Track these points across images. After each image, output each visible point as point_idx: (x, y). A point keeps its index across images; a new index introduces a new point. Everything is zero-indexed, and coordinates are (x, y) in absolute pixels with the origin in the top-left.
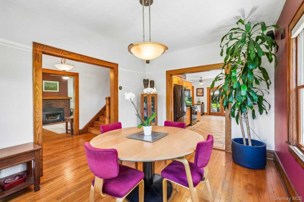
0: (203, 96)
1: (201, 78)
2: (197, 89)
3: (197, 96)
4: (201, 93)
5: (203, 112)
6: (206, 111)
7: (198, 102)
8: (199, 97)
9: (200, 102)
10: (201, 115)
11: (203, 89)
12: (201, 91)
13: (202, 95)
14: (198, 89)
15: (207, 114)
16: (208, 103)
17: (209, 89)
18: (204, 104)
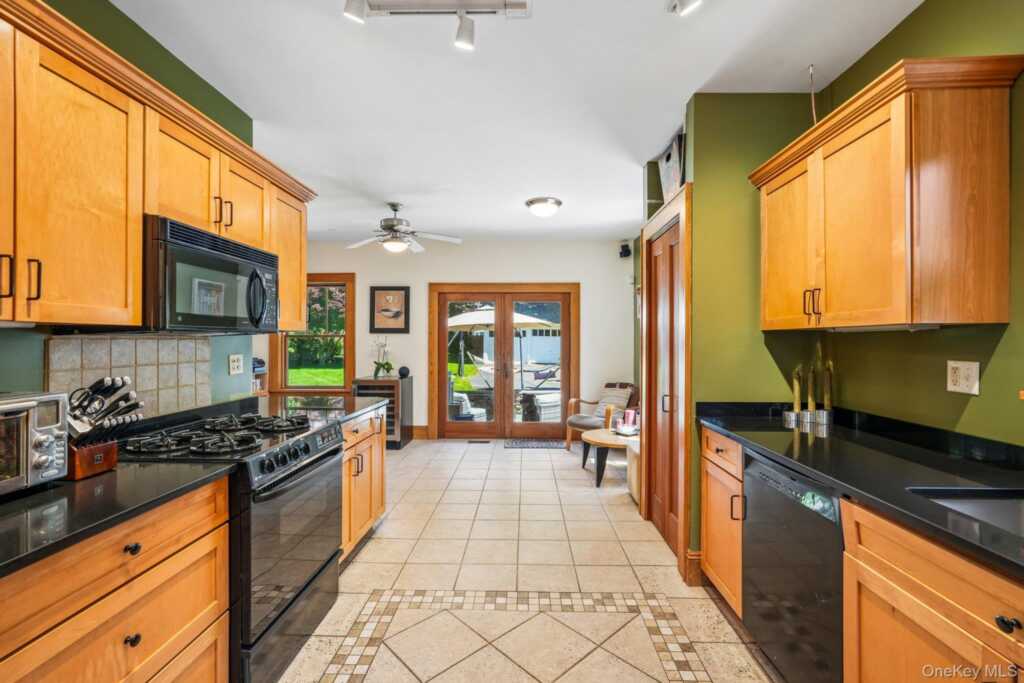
0: (406, 330)
2: (373, 290)
3: (373, 330)
4: (397, 315)
5: (407, 424)
6: (420, 417)
7: (379, 366)
8: (382, 338)
9: (388, 367)
10: (392, 446)
11: (406, 290)
12: (393, 301)
13: (400, 323)
14: (377, 292)
15: (426, 434)
16: (431, 373)
17: (440, 294)
18: (410, 375)
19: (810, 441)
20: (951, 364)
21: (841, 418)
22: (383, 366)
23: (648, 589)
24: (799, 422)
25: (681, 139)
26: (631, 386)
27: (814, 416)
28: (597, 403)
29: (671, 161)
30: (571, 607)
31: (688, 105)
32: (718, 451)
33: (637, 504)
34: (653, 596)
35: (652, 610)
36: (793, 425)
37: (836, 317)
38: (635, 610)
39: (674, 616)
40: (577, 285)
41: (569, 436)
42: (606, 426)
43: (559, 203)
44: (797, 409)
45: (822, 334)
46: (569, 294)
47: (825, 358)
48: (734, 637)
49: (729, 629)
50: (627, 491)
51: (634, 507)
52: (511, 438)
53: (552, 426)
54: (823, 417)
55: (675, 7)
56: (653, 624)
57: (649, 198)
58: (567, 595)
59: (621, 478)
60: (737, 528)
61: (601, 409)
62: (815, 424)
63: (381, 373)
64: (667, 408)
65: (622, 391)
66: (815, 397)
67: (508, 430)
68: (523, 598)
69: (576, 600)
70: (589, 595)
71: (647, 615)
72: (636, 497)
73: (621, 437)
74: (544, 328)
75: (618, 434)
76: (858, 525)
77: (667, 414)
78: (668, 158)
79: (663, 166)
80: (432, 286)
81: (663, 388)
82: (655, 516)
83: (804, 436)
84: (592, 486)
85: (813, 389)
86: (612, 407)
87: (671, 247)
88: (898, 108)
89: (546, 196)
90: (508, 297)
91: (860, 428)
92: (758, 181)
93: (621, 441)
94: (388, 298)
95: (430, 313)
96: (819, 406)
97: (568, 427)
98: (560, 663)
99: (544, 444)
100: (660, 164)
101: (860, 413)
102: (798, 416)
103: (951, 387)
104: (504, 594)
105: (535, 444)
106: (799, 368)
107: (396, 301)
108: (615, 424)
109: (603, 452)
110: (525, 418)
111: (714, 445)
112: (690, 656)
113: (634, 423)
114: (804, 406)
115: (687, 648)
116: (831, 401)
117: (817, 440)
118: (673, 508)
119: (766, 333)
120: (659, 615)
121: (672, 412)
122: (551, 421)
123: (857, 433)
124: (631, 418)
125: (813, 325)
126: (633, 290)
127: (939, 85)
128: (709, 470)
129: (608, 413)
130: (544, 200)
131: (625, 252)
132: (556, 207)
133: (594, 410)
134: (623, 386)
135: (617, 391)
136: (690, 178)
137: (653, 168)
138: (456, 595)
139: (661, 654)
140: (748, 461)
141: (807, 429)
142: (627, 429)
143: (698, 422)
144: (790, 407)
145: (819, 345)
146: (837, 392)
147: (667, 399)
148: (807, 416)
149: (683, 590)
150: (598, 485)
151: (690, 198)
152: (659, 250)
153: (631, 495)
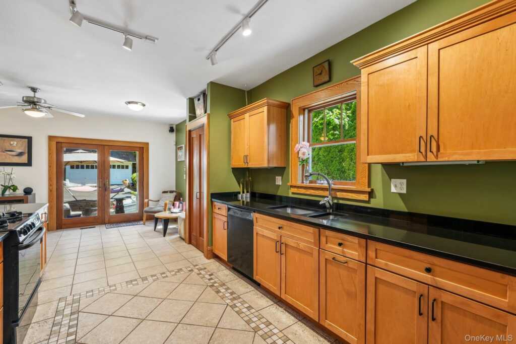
0: (29, 163)
1: (34, 90)
4: (20, 154)
7: (6, 188)
9: (15, 189)
11: (30, 139)
13: (23, 160)
16: (50, 190)
17: (57, 143)
18: (33, 192)
19: (245, 203)
20: (277, 177)
21: (253, 195)
22: (9, 188)
23: (194, 264)
24: (242, 197)
25: (204, 94)
26: (176, 192)
27: (246, 195)
28: (158, 201)
29: (200, 102)
30: (167, 276)
31: (208, 84)
32: (219, 209)
33: (183, 240)
34: (197, 265)
35: (197, 269)
36: (240, 199)
37: (253, 164)
38: (192, 270)
39: (205, 268)
40: (147, 144)
41: (144, 218)
42: (165, 210)
43: (144, 105)
44: (241, 193)
45: (248, 169)
46: (143, 148)
47: (249, 177)
48: (225, 268)
49: (223, 267)
50: (179, 236)
51: (182, 241)
52: (109, 223)
53: (133, 215)
54: (249, 195)
55: (208, 59)
56: (199, 272)
57: (190, 113)
58: (164, 273)
59: (176, 231)
60: (225, 232)
61: (162, 203)
62: (246, 197)
63: (7, 193)
64: (198, 197)
65: (172, 194)
66: (246, 190)
67: (107, 220)
68: (144, 279)
69: (168, 274)
70: (173, 271)
71: (196, 271)
72: (183, 237)
73: (174, 214)
74: (121, 164)
75: (172, 213)
76: (257, 218)
77: (198, 200)
78: (199, 100)
79: (196, 101)
80: (51, 138)
81: (196, 189)
82: (193, 241)
83: (243, 202)
84: (161, 237)
85: (246, 186)
86: (168, 202)
87: (200, 135)
88: (265, 109)
89: (137, 101)
90: (106, 147)
91: (258, 197)
92: (231, 117)
93: (174, 215)
94: (12, 143)
95: (50, 154)
96: (247, 192)
97: (144, 213)
98: (167, 292)
99: (130, 224)
100: (195, 100)
101: (258, 193)
102: (242, 195)
103: (277, 184)
104: (136, 280)
105: (124, 224)
106: (242, 180)
107: (19, 145)
108: (170, 209)
109: (166, 221)
110: (117, 212)
111: (217, 207)
112: (212, 277)
113: (179, 207)
114: (243, 192)
115: (210, 275)
116: (251, 190)
117: (247, 202)
118: (201, 234)
119: (233, 169)
120: (200, 269)
121: (200, 199)
122: (134, 212)
123: (257, 199)
124: (177, 205)
125: (246, 166)
126: (175, 148)
127: (274, 105)
128: (216, 216)
129: (166, 204)
130: (136, 103)
131: (172, 130)
132: (142, 107)
133: (157, 204)
134: (171, 192)
135: (169, 195)
136: (208, 112)
137: (191, 101)
138: (110, 287)
139: (203, 279)
140: (229, 209)
141: (244, 200)
142: (176, 210)
143: (211, 200)
144: (239, 193)
145: (247, 173)
146: (252, 187)
147: (198, 194)
148: (244, 195)
149: (207, 261)
150: (164, 236)
151: (209, 118)
152: (194, 135)
153: (181, 237)
